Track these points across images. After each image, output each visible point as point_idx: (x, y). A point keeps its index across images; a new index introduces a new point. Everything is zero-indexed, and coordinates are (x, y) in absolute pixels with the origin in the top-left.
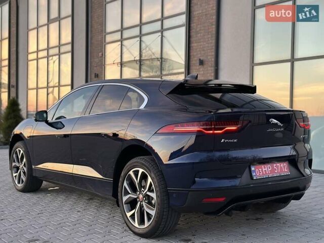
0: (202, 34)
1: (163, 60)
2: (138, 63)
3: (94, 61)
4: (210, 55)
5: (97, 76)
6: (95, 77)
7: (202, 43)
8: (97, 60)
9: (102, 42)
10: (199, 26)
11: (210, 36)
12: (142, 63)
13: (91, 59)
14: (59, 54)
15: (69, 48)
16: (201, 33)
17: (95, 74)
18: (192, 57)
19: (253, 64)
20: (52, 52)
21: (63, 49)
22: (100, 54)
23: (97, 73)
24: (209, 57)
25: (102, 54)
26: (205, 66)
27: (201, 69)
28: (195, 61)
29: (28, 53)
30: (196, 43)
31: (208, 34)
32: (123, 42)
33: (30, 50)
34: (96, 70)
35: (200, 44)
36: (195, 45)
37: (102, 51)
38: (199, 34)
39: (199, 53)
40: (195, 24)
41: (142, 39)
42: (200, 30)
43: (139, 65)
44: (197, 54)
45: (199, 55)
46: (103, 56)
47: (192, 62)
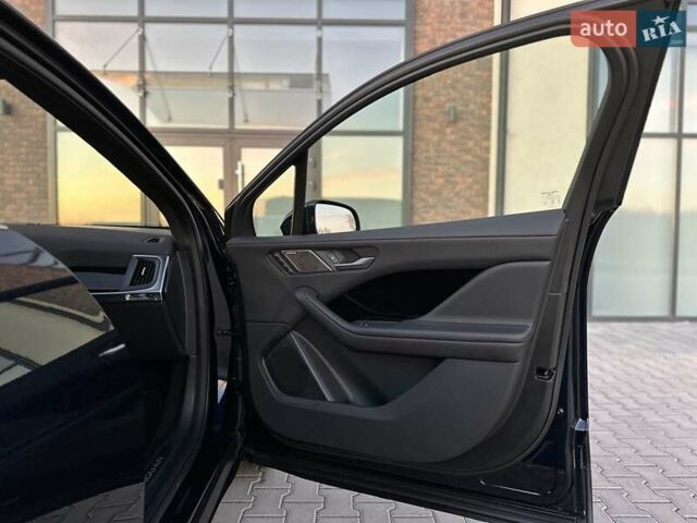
18: (419, 101)
26: (461, 124)
28: (429, 110)
45: (443, 98)
47: (421, 112)
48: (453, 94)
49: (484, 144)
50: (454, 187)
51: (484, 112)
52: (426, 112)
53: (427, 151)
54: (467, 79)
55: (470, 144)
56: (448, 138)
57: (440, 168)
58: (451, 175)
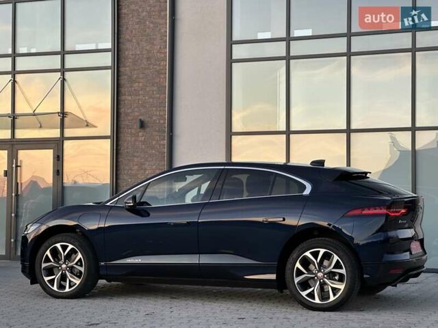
0: (141, 84)
4: (156, 115)
7: (141, 97)
10: (136, 72)
11: (155, 88)
16: (139, 82)
18: (123, 115)
19: (230, 134)
24: (154, 118)
26: (148, 130)
27: (140, 134)
28: (128, 121)
30: (130, 95)
31: (153, 85)
35: (138, 98)
36: (130, 98)
38: (137, 84)
39: (136, 109)
40: (127, 69)
42: (137, 77)
44: (133, 112)
45: (136, 114)
47: (123, 123)
48: (143, 110)
49: (162, 142)
50: (145, 172)
51: (162, 122)
52: (127, 123)
53: (127, 148)
54: (151, 100)
55: (154, 143)
56: (140, 139)
57: (136, 159)
58: (142, 164)
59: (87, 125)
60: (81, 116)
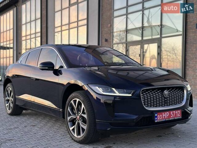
1: (162, 26)
2: (141, 29)
3: (105, 30)
5: (106, 40)
6: (105, 41)
8: (106, 29)
9: (111, 17)
12: (144, 30)
13: (101, 29)
14: (78, 27)
15: (85, 22)
17: (105, 39)
18: (189, 23)
20: (72, 26)
21: (80, 23)
22: (109, 25)
23: (107, 38)
25: (111, 25)
29: (55, 28)
32: (128, 15)
33: (56, 25)
34: (105, 36)
37: (110, 23)
41: (144, 13)
43: (141, 31)
46: (112, 26)
59: (177, 31)
60: (175, 28)
